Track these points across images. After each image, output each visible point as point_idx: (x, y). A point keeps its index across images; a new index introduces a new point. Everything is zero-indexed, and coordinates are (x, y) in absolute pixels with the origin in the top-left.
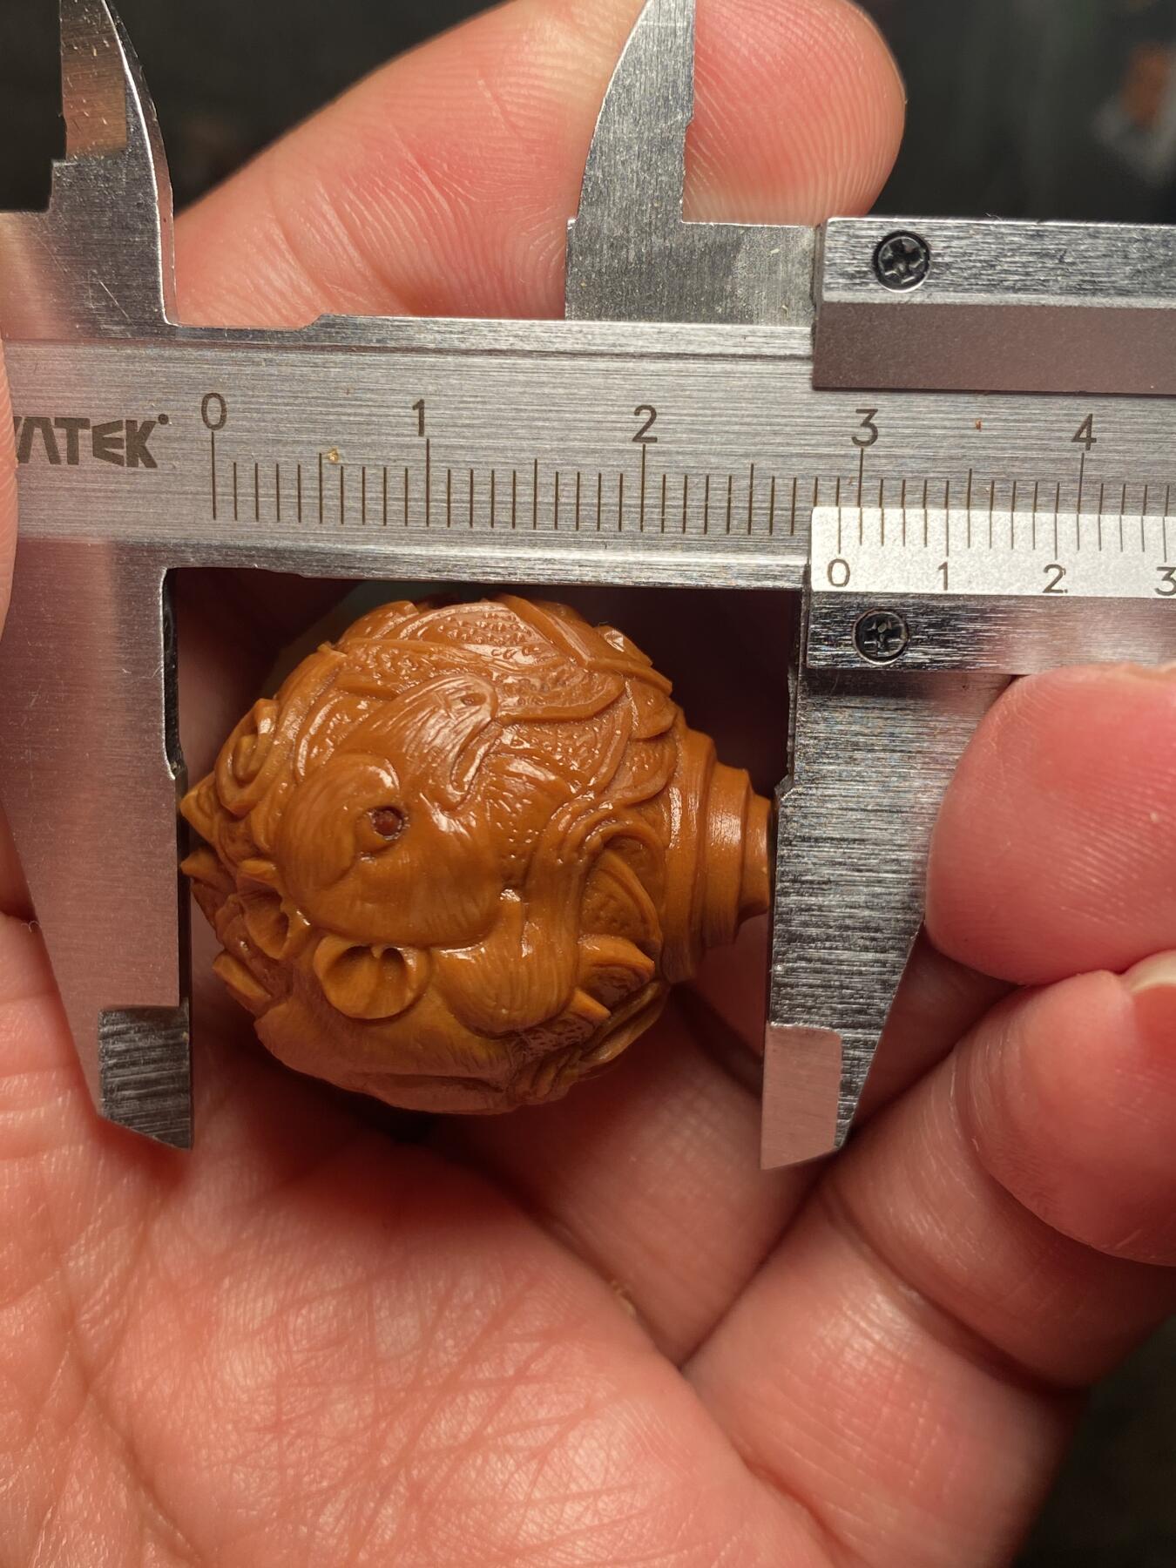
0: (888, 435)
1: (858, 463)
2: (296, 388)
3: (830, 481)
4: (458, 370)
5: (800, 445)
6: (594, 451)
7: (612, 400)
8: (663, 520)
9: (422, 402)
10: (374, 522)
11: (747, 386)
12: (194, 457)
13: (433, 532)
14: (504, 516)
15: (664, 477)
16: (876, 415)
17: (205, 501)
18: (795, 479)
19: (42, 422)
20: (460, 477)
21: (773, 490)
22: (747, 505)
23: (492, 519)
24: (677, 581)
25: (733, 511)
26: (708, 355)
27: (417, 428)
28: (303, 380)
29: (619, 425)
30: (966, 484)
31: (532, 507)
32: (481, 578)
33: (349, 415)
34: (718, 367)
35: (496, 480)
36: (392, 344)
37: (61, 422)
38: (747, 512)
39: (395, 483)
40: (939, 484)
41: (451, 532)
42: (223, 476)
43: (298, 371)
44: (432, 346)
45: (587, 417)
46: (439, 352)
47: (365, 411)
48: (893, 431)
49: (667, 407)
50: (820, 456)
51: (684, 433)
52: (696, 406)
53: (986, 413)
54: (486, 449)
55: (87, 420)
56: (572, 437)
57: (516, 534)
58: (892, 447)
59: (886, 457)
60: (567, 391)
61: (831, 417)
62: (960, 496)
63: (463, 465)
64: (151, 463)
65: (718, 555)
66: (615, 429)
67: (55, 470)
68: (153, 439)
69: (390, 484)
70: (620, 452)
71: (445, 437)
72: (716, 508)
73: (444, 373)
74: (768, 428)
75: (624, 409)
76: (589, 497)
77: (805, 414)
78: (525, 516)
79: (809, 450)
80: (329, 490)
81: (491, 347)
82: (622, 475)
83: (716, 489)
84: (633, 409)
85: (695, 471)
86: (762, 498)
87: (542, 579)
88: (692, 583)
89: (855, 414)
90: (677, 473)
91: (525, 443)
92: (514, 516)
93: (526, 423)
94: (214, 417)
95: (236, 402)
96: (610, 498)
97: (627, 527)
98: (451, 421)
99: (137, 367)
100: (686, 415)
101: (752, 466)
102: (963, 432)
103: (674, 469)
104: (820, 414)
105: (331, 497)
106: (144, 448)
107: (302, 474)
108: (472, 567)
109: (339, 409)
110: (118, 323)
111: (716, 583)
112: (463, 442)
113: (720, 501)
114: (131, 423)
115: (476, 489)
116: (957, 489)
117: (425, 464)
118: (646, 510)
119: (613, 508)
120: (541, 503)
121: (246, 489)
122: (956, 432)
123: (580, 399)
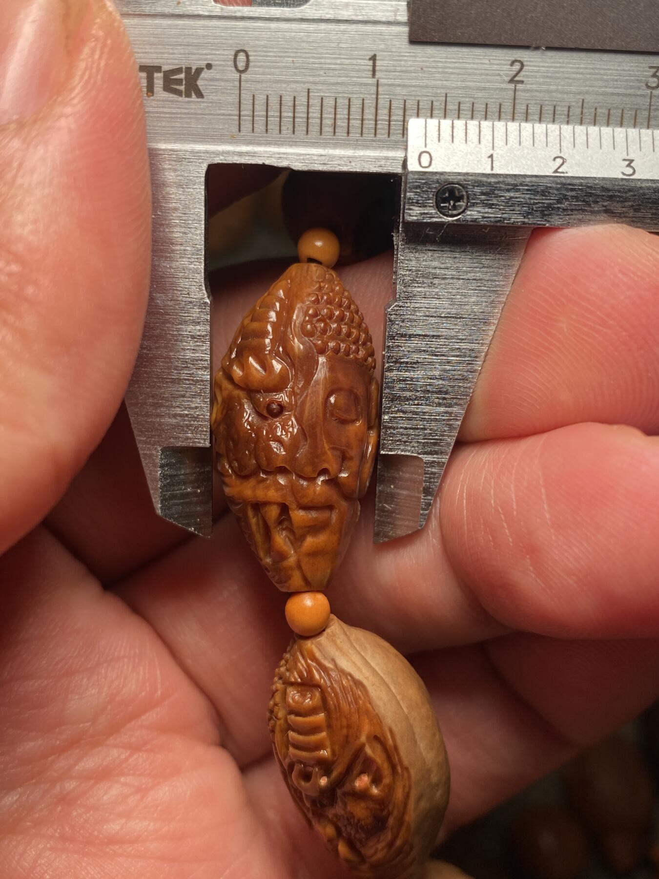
13: (379, 141)
45: (480, 66)
47: (338, 61)
49: (531, 61)
64: (200, 95)
69: (353, 109)
80: (313, 113)
82: (500, 105)
84: (509, 62)
90: (536, 104)
100: (543, 66)
103: (534, 102)
106: (197, 85)
109: (322, 61)
114: (188, 69)
117: (375, 96)
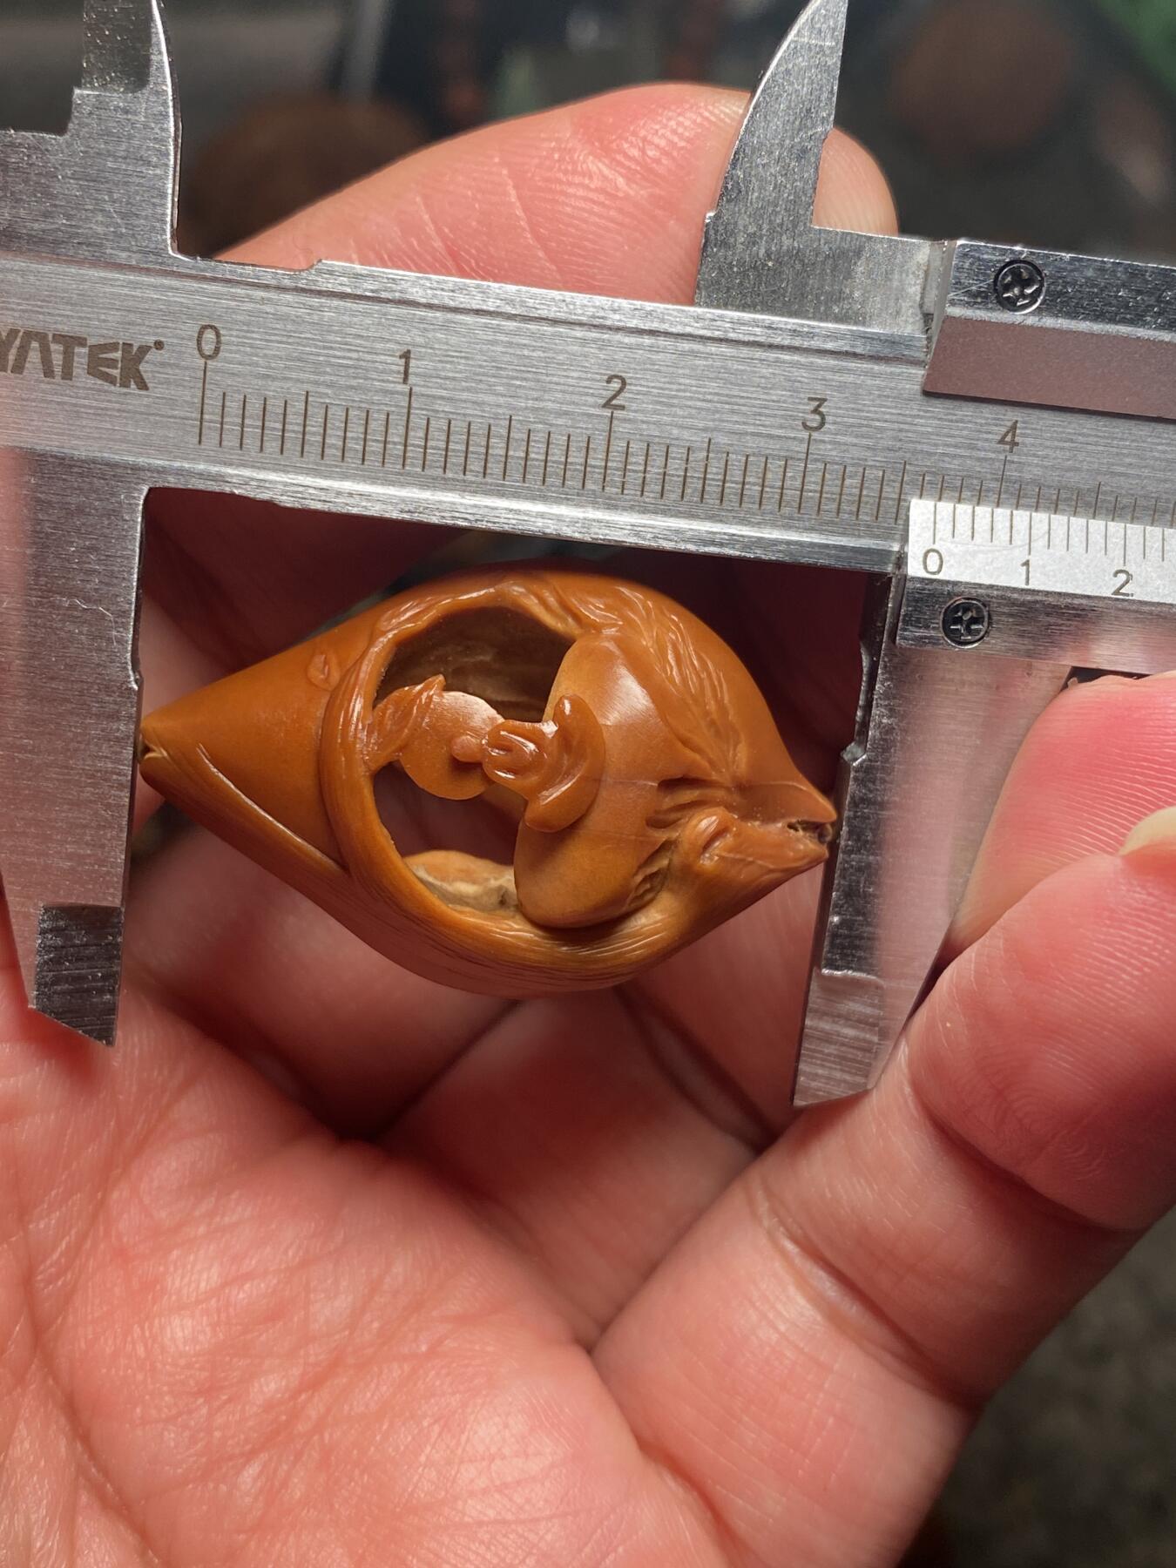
0: (834, 423)
1: (806, 445)
2: (289, 327)
3: (779, 460)
4: (445, 327)
5: (754, 424)
6: (566, 413)
7: (585, 367)
8: (623, 483)
9: (409, 352)
10: (353, 460)
11: (712, 366)
12: (186, 384)
14: (476, 465)
15: (628, 443)
16: (826, 404)
17: (193, 426)
18: (747, 456)
19: (42, 337)
20: (438, 424)
21: (726, 465)
22: (702, 476)
23: (465, 468)
24: (632, 540)
25: (688, 480)
26: (678, 335)
27: (403, 376)
28: (299, 321)
29: (591, 391)
30: (901, 474)
31: (503, 459)
32: (450, 522)
33: (339, 358)
34: (686, 346)
35: (472, 431)
36: (384, 295)
37: (59, 338)
38: (701, 481)
39: (376, 425)
40: (875, 472)
41: (423, 476)
42: (213, 403)
43: (292, 312)
44: (423, 301)
46: (430, 306)
48: (839, 420)
50: (771, 436)
51: (651, 403)
52: (663, 380)
53: (924, 411)
54: (465, 401)
55: (86, 339)
56: (547, 398)
57: (486, 484)
58: (836, 434)
59: (830, 442)
60: (546, 355)
61: (784, 402)
62: (894, 484)
63: (442, 415)
65: (672, 519)
66: (587, 394)
67: (49, 383)
68: (147, 362)
70: (590, 415)
71: (428, 387)
72: (673, 475)
73: (432, 327)
74: (727, 406)
75: (598, 377)
76: (557, 455)
77: (762, 397)
78: (495, 468)
79: (762, 430)
81: (478, 307)
83: (674, 458)
85: (657, 440)
86: (715, 470)
87: (506, 528)
88: (646, 543)
89: (806, 401)
91: (502, 400)
92: (485, 467)
93: (505, 381)
94: (208, 348)
95: (231, 336)
96: (576, 458)
97: (590, 485)
98: (434, 372)
99: (138, 293)
101: (710, 440)
102: (902, 426)
104: (774, 398)
105: (314, 434)
107: (288, 409)
108: (445, 511)
110: (124, 249)
111: (668, 545)
112: (444, 393)
113: (676, 469)
115: (452, 438)
116: (892, 477)
118: (609, 471)
119: (578, 467)
120: (513, 457)
121: (233, 419)
122: (896, 426)
123: (558, 364)
